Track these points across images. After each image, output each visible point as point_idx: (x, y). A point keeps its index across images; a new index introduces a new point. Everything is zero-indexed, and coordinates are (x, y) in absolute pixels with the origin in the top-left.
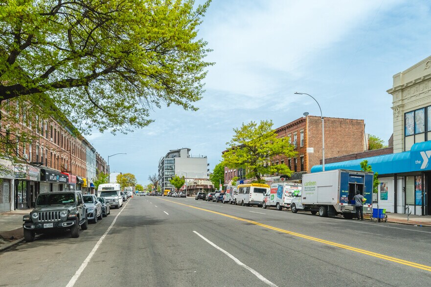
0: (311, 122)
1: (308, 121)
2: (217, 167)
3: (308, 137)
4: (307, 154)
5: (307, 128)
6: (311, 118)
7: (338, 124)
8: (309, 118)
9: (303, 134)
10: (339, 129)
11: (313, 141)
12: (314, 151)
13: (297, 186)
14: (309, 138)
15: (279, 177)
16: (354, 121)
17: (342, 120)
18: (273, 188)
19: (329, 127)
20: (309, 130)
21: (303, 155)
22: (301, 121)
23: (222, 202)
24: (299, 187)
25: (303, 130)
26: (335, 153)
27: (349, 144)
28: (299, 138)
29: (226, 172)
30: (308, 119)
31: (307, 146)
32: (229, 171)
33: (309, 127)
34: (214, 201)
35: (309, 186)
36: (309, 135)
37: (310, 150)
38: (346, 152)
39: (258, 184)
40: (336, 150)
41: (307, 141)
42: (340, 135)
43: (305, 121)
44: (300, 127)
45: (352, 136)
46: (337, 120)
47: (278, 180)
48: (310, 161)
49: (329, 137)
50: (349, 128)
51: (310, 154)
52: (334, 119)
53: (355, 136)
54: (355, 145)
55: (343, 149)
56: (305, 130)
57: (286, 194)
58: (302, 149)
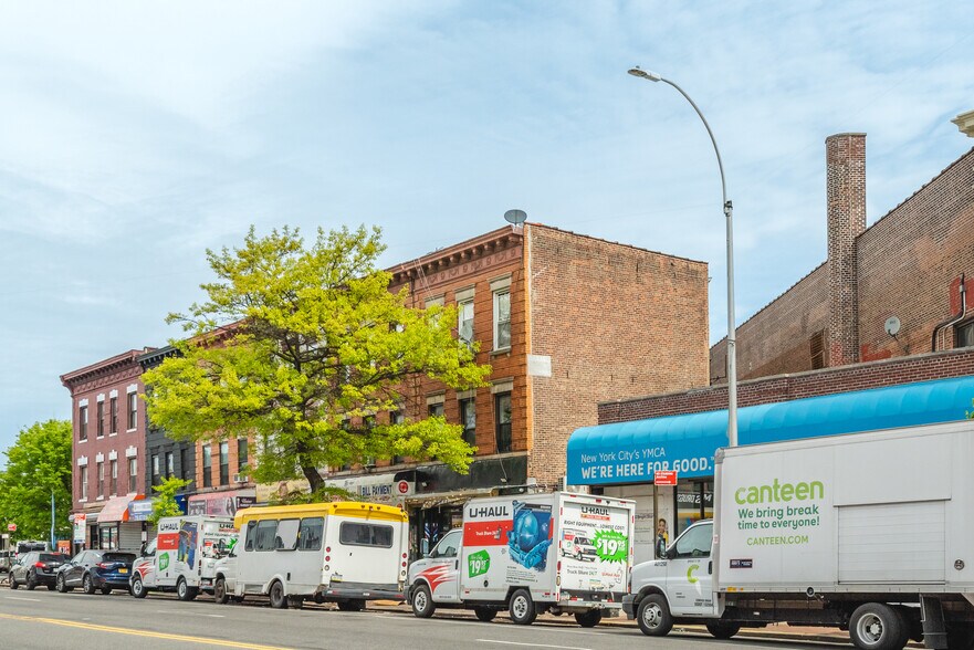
0: (541, 250)
1: (529, 246)
2: (24, 438)
3: (530, 309)
4: (529, 381)
5: (528, 274)
6: (542, 232)
7: (627, 269)
8: (534, 234)
9: (507, 298)
10: (633, 288)
11: (550, 328)
12: (554, 370)
13: (606, 509)
14: (536, 315)
15: (388, 478)
16: (680, 265)
17: (643, 255)
18: (479, 519)
19: (602, 279)
20: (535, 284)
21: (510, 387)
22: (503, 244)
23: (131, 593)
24: (612, 515)
25: (509, 282)
26: (622, 383)
27: (664, 351)
28: (484, 312)
29: (82, 461)
30: (529, 238)
31: (530, 347)
32: (100, 458)
33: (535, 270)
34: (67, 589)
35: (775, 505)
36: (535, 304)
37: (539, 366)
38: (658, 380)
39: (356, 505)
40: (625, 369)
41: (529, 327)
42: (638, 311)
43: (517, 244)
44: (490, 268)
45: (675, 322)
46: (626, 252)
47: (384, 489)
48: (540, 409)
49: (603, 318)
50: (665, 289)
51: (539, 380)
52: (617, 248)
53: (683, 322)
54: (683, 356)
55: (646, 369)
56: (519, 279)
57: (565, 544)
58: (502, 360)
